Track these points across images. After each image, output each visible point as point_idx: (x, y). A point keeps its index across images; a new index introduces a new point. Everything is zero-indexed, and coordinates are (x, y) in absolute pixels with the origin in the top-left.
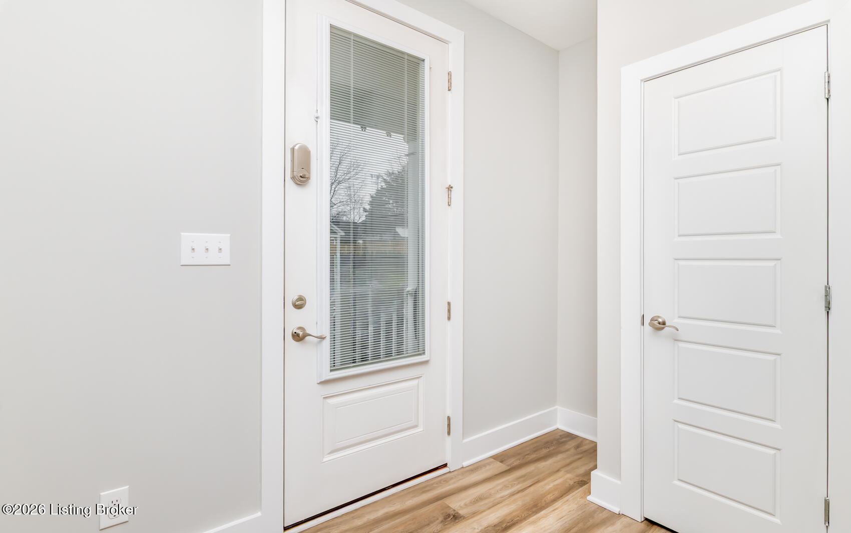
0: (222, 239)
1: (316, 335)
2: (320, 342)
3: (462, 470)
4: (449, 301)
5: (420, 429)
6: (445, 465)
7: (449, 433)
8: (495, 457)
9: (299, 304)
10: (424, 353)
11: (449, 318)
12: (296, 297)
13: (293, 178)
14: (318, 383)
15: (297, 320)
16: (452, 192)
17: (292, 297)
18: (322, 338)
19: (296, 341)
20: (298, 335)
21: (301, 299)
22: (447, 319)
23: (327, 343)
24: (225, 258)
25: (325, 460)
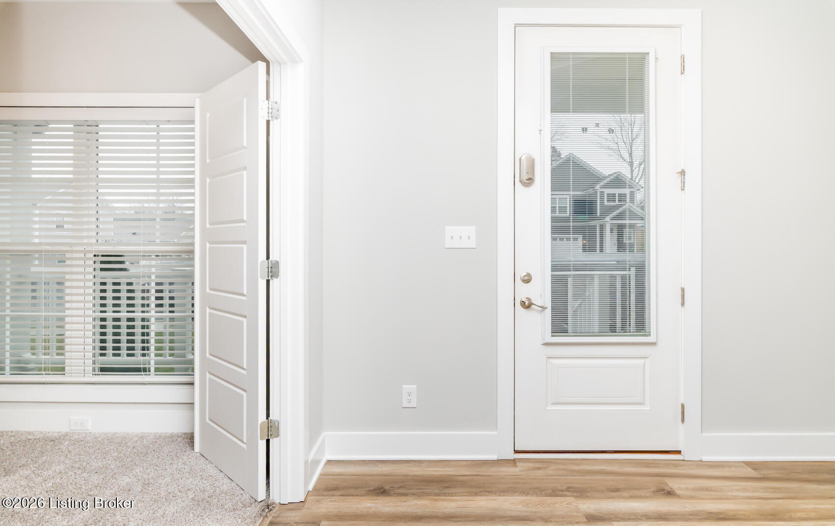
0: (471, 230)
1: (539, 305)
2: (542, 311)
3: (700, 463)
4: (683, 287)
5: (646, 408)
6: (679, 452)
7: (683, 420)
8: (748, 464)
9: (527, 280)
10: (650, 335)
11: (683, 304)
12: (525, 274)
13: (521, 181)
14: (542, 344)
15: (525, 292)
16: (685, 176)
17: (521, 273)
18: (544, 308)
19: (524, 308)
20: (525, 303)
21: (529, 275)
22: (680, 305)
23: (548, 312)
24: (472, 244)
25: (548, 408)
